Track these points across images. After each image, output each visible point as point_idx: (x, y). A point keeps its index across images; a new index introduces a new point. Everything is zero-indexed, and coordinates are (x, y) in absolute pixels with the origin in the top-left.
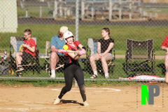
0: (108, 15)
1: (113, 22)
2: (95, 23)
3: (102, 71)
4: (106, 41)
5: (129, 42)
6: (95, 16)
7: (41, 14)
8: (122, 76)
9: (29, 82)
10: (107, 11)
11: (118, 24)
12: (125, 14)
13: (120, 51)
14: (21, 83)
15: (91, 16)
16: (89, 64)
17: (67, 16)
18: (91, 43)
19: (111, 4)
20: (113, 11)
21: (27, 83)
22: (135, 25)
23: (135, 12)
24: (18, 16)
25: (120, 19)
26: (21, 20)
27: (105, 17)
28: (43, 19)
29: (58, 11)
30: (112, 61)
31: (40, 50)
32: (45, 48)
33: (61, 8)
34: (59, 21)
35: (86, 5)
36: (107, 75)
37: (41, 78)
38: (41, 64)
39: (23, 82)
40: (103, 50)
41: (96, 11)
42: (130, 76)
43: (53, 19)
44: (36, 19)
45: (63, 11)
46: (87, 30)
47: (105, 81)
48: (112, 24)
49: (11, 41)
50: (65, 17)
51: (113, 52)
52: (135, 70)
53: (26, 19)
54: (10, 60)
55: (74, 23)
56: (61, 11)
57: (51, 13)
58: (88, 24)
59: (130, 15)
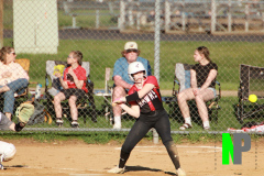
0: (209, 25)
1: (218, 36)
2: (188, 37)
3: (199, 118)
4: (205, 67)
5: (244, 68)
6: (187, 26)
7: (97, 22)
8: (232, 126)
9: (77, 135)
10: (208, 18)
11: (226, 39)
12: (237, 22)
13: (230, 85)
14: (65, 138)
15: (180, 26)
16: (177, 105)
17: (141, 26)
18: (180, 70)
19: (214, 6)
20: (218, 17)
21: (74, 138)
22: (254, 40)
23: (254, 20)
24: (60, 26)
25: (229, 31)
26: (65, 32)
27: (203, 27)
28: (101, 31)
29: (127, 17)
30: (216, 100)
31: (95, 83)
32: (103, 79)
33: (130, 12)
34: (127, 35)
35: (172, 8)
36: (206, 123)
37: (97, 130)
38: (98, 106)
39: (68, 135)
40: (201, 82)
41: (189, 17)
42: (245, 126)
43: (118, 32)
44: (89, 31)
45: (135, 17)
46: (175, 49)
47: (203, 135)
48: (215, 39)
49: (47, 69)
50: (138, 28)
51: (217, 86)
52: (253, 116)
53: (72, 30)
54: (45, 100)
55: (153, 39)
56: (131, 18)
57: (115, 20)
58: (175, 39)
59: (247, 24)
